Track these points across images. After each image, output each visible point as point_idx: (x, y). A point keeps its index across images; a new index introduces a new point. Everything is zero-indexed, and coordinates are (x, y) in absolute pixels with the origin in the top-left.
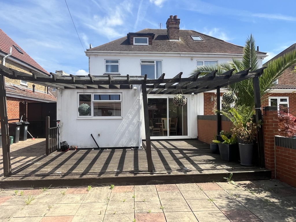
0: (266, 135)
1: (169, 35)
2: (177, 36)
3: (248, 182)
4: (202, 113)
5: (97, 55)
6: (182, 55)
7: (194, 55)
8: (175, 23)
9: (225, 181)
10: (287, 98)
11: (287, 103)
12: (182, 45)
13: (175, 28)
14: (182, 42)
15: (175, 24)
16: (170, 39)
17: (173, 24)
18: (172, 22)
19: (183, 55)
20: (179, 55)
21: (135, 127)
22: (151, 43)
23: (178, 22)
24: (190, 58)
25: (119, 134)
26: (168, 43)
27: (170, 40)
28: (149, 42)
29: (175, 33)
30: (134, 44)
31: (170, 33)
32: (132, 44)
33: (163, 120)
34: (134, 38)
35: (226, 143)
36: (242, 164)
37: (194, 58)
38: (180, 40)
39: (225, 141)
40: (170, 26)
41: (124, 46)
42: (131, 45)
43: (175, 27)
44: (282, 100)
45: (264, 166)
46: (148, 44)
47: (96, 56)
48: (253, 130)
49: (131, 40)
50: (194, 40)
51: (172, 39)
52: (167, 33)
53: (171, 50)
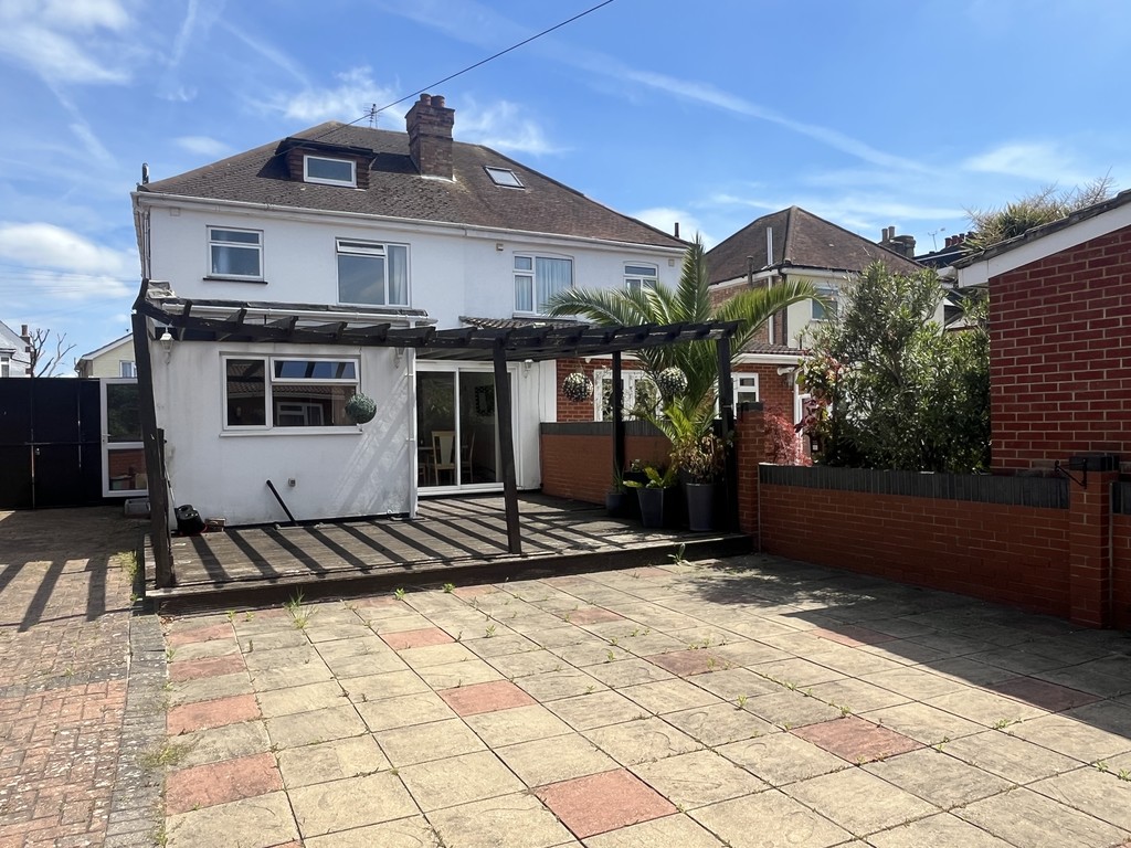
0: (743, 461)
1: (418, 158)
2: (446, 165)
3: (713, 561)
4: (552, 417)
5: (179, 208)
6: (470, 234)
7: (506, 237)
8: (438, 120)
9: (671, 562)
10: (755, 376)
11: (755, 389)
12: (462, 196)
13: (438, 137)
14: (464, 188)
15: (440, 125)
16: (424, 173)
17: (432, 123)
18: (430, 118)
19: (474, 234)
20: (463, 233)
22: (363, 181)
23: (450, 118)
24: (494, 245)
25: (353, 479)
26: (420, 186)
27: (424, 177)
28: (357, 177)
29: (439, 154)
30: (306, 178)
31: (421, 152)
32: (301, 179)
33: (437, 439)
34: (306, 158)
35: (656, 486)
36: (692, 529)
37: (505, 245)
38: (454, 179)
39: (652, 482)
40: (424, 129)
41: (273, 183)
42: (295, 180)
43: (438, 133)
44: (743, 382)
45: (737, 530)
46: (353, 183)
47: (175, 212)
48: (718, 453)
49: (295, 162)
50: (497, 184)
51: (429, 174)
52: (408, 148)
53: (433, 212)
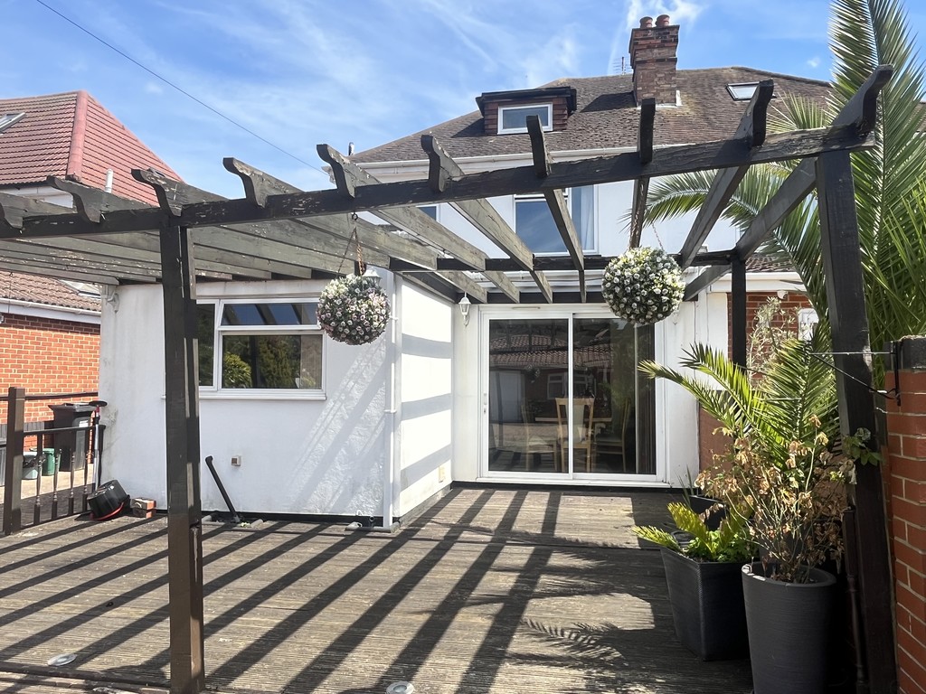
1: (636, 91)
2: (668, 90)
8: (659, 41)
13: (659, 61)
14: (687, 110)
15: (661, 47)
17: (650, 47)
18: (648, 42)
21: (374, 432)
22: (560, 123)
23: (672, 36)
25: (311, 462)
28: (554, 119)
29: (660, 79)
31: (639, 82)
32: (494, 132)
34: (501, 110)
38: (679, 103)
40: (642, 56)
41: (463, 142)
42: (490, 135)
43: (659, 57)
46: (549, 127)
49: (491, 117)
50: (736, 100)
52: (630, 84)
